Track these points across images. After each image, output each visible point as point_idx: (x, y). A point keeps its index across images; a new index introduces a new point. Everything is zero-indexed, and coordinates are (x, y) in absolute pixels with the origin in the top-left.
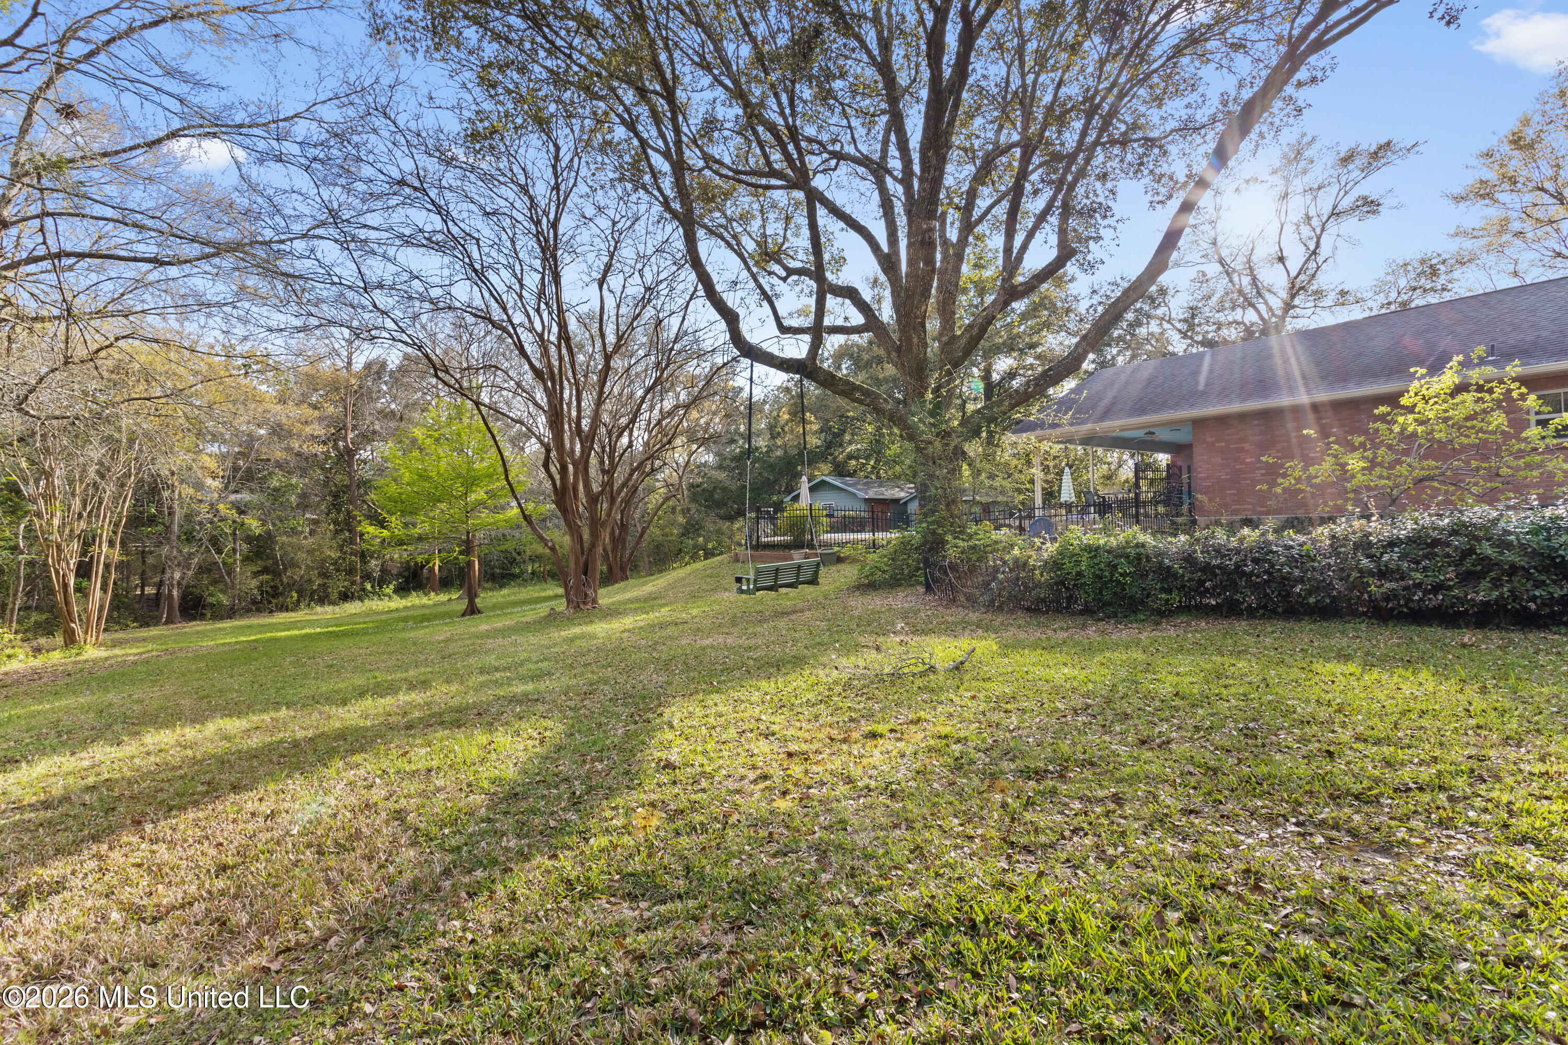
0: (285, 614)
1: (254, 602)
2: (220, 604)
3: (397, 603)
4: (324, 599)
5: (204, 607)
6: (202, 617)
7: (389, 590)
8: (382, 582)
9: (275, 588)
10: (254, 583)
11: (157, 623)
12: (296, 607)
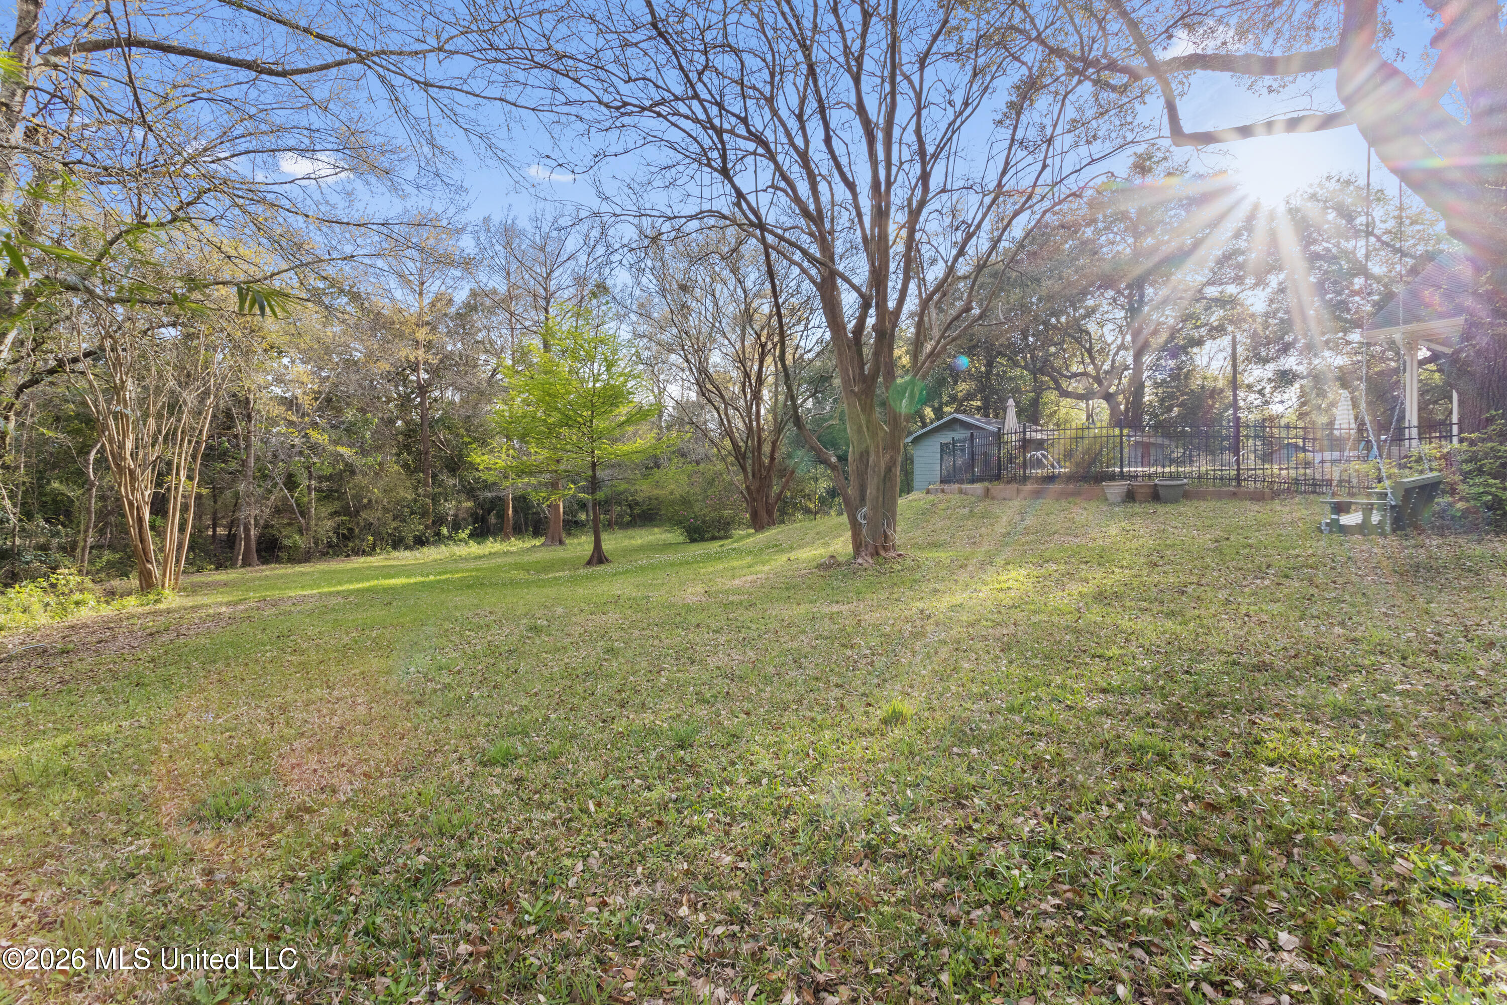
0: (362, 559)
1: (330, 545)
2: (296, 546)
3: (474, 549)
4: (398, 543)
5: (281, 549)
6: (278, 560)
7: (464, 534)
8: (456, 526)
9: (351, 530)
10: (329, 524)
11: (233, 566)
12: (371, 552)
